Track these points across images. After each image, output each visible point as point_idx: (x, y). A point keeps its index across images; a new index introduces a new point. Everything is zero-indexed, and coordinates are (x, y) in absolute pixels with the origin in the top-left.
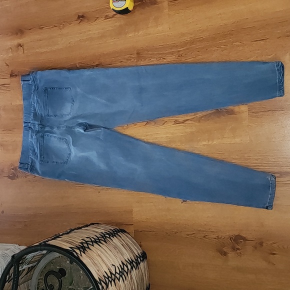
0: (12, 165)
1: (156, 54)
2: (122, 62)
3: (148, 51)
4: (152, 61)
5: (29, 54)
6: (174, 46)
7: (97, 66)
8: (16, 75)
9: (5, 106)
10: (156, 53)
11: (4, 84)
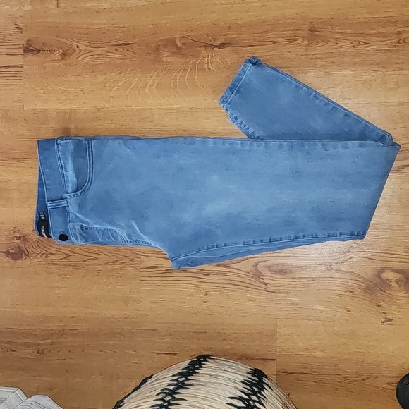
0: (16, 230)
1: (351, 35)
2: (275, 42)
3: (333, 26)
4: (342, 47)
5: (71, 10)
6: (390, 22)
7: (221, 46)
8: (38, 51)
9: (8, 111)
10: (350, 31)
11: (9, 67)
